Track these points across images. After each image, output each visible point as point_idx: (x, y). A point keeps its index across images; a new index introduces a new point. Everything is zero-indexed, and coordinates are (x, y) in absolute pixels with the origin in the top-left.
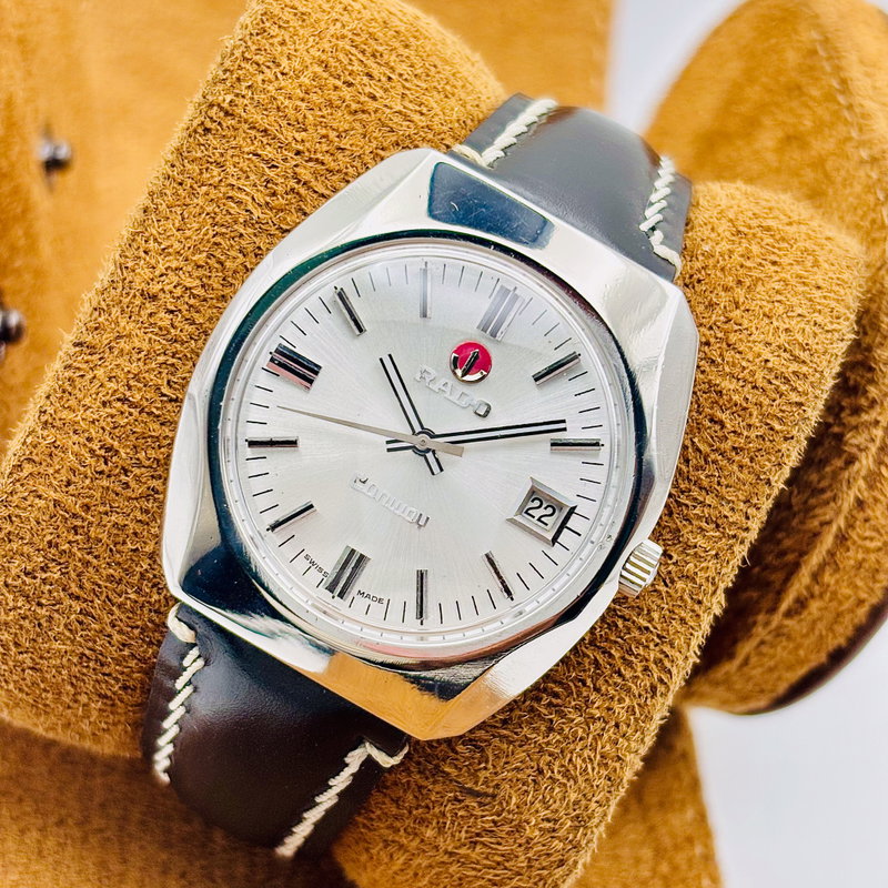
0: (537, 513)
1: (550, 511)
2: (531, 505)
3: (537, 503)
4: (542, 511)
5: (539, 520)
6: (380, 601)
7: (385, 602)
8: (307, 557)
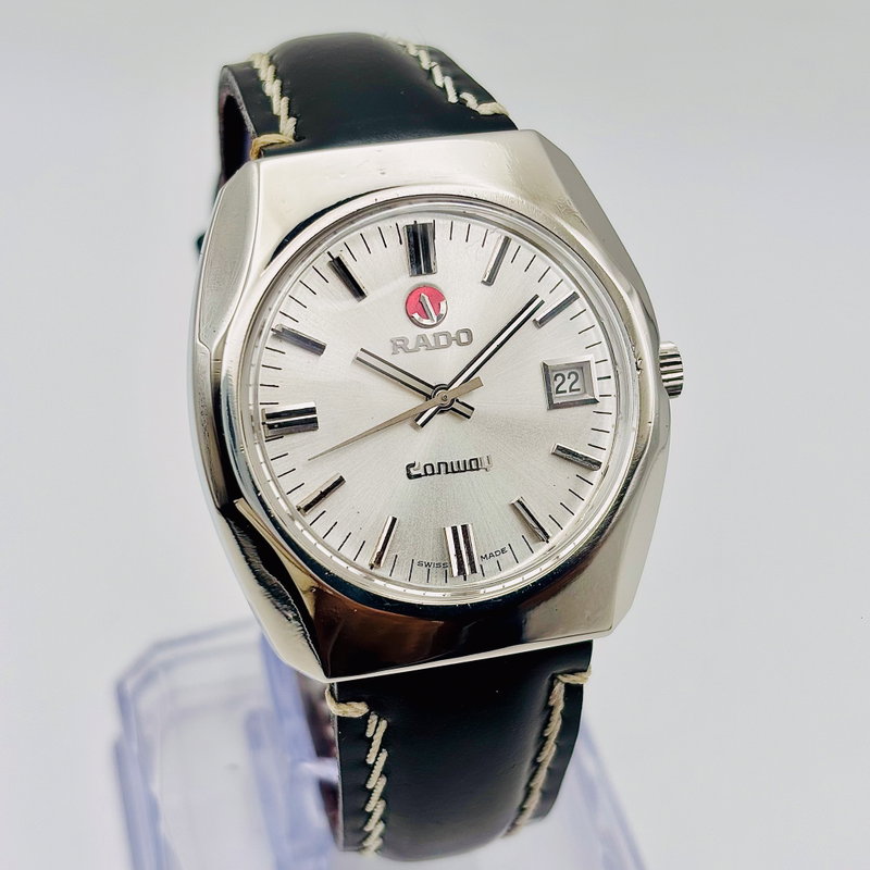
0: (566, 386)
1: (573, 377)
2: (556, 384)
3: (560, 379)
4: (568, 383)
5: (571, 390)
6: (503, 551)
7: (508, 548)
8: (420, 564)
